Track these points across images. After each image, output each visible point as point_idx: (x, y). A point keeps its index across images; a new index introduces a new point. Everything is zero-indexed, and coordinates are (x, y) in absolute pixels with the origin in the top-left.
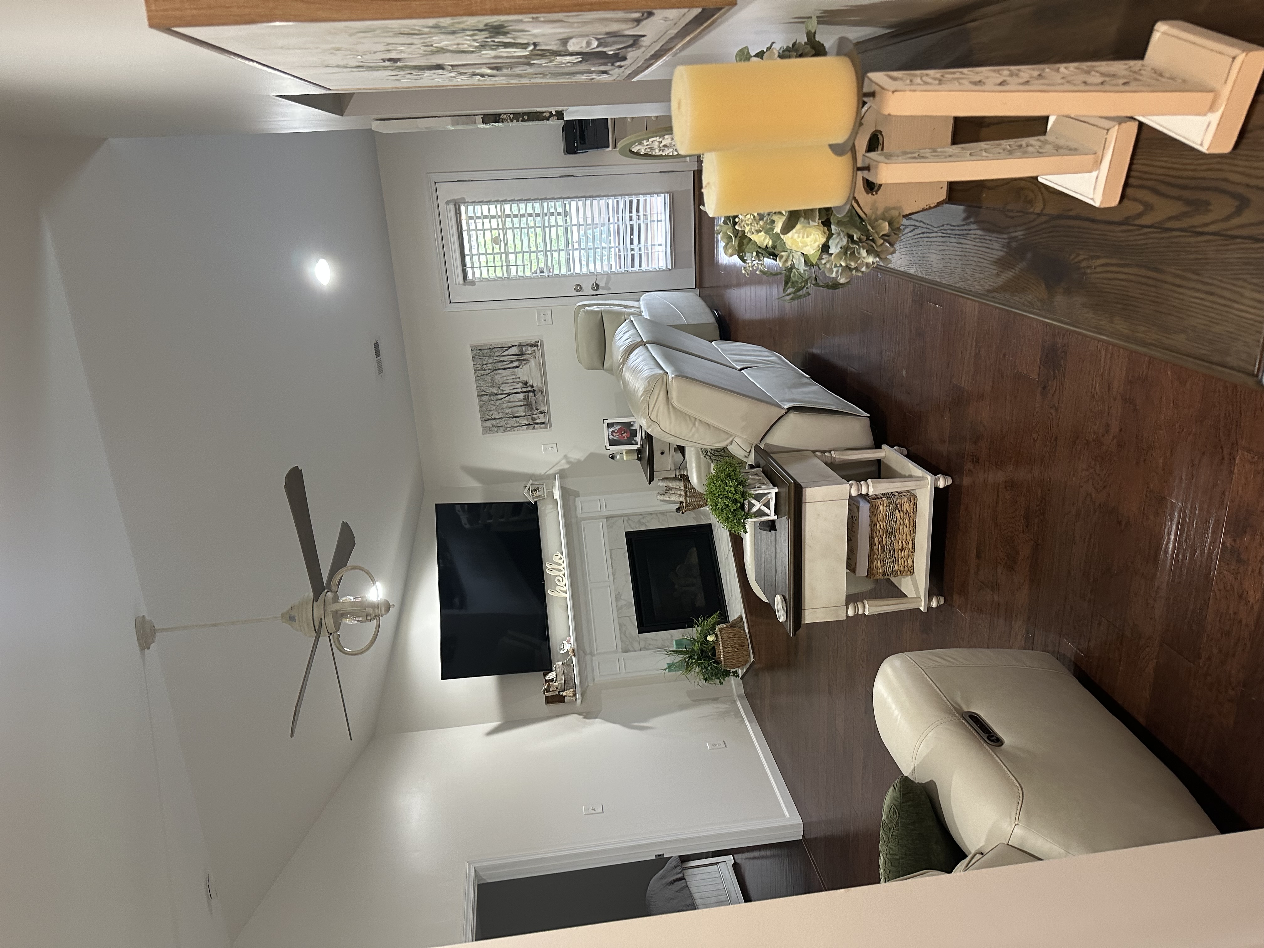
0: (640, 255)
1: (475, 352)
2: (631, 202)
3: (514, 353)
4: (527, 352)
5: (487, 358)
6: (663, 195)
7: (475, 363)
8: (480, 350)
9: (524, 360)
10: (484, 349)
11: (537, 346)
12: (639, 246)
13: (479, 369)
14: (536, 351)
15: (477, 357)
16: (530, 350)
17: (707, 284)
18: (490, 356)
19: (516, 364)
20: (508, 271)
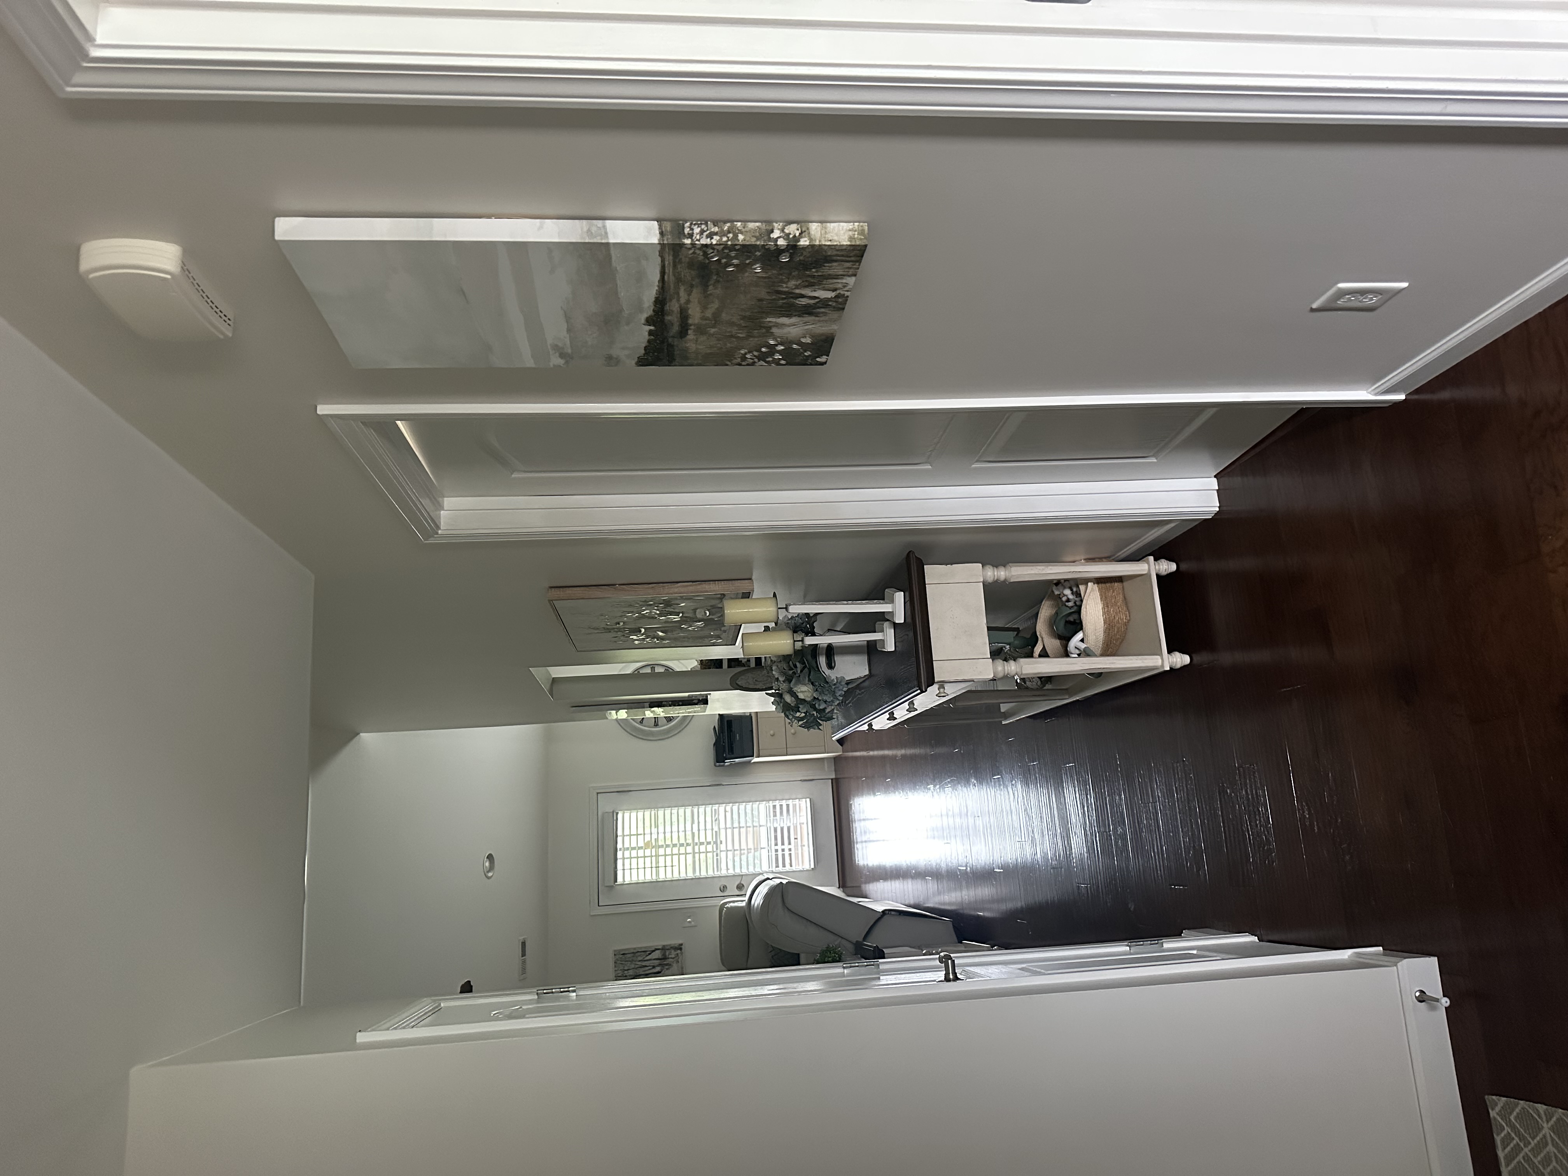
0: (790, 855)
1: (617, 957)
2: (774, 807)
3: (657, 957)
4: (670, 956)
5: (629, 963)
6: (804, 800)
7: (616, 969)
8: (623, 954)
9: (667, 965)
10: (626, 954)
11: (681, 949)
12: (790, 847)
13: (619, 975)
14: (679, 955)
15: (618, 962)
16: (673, 954)
17: (849, 884)
18: (633, 960)
19: (658, 969)
20: (657, 873)
